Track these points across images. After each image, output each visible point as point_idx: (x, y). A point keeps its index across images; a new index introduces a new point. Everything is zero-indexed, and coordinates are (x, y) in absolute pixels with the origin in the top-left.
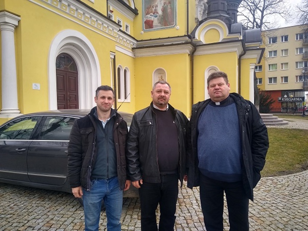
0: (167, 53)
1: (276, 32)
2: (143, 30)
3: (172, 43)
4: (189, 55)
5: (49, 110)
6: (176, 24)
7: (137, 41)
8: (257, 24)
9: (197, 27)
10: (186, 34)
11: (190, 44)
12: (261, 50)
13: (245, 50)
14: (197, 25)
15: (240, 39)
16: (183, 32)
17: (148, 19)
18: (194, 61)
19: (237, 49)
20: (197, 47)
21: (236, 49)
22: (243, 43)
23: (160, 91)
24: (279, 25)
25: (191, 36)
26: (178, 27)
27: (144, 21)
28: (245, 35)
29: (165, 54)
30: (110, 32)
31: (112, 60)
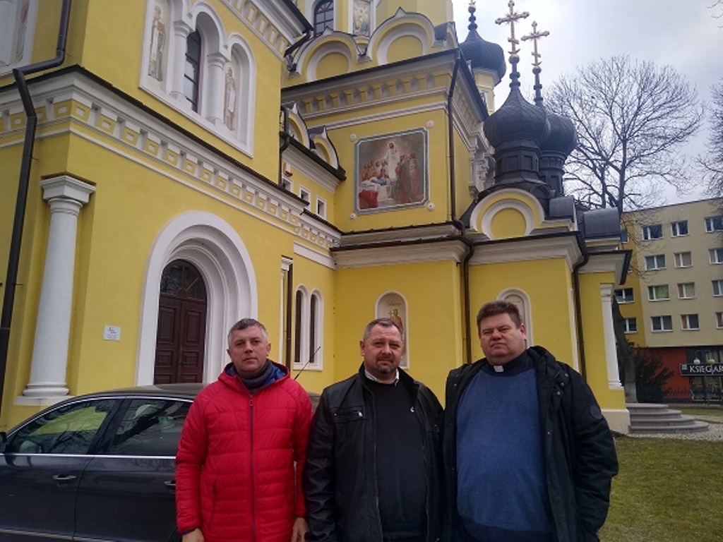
0: (408, 259)
1: (657, 214)
2: (356, 211)
3: (418, 238)
4: (457, 263)
5: (135, 386)
6: (427, 199)
7: (343, 234)
8: (611, 198)
9: (474, 205)
10: (450, 220)
11: (458, 241)
12: (624, 255)
13: (586, 255)
14: (474, 201)
15: (571, 230)
16: (442, 216)
17: (367, 189)
18: (469, 277)
19: (567, 252)
20: (475, 248)
21: (565, 252)
22: (579, 238)
23: (380, 343)
24: (663, 200)
25: (461, 223)
26: (431, 205)
27: (358, 193)
28: (583, 221)
29: (404, 261)
30: (284, 215)
31: (284, 273)
